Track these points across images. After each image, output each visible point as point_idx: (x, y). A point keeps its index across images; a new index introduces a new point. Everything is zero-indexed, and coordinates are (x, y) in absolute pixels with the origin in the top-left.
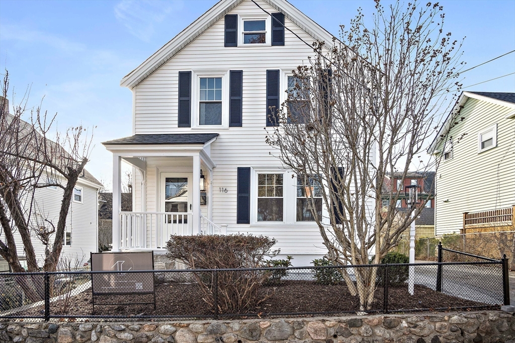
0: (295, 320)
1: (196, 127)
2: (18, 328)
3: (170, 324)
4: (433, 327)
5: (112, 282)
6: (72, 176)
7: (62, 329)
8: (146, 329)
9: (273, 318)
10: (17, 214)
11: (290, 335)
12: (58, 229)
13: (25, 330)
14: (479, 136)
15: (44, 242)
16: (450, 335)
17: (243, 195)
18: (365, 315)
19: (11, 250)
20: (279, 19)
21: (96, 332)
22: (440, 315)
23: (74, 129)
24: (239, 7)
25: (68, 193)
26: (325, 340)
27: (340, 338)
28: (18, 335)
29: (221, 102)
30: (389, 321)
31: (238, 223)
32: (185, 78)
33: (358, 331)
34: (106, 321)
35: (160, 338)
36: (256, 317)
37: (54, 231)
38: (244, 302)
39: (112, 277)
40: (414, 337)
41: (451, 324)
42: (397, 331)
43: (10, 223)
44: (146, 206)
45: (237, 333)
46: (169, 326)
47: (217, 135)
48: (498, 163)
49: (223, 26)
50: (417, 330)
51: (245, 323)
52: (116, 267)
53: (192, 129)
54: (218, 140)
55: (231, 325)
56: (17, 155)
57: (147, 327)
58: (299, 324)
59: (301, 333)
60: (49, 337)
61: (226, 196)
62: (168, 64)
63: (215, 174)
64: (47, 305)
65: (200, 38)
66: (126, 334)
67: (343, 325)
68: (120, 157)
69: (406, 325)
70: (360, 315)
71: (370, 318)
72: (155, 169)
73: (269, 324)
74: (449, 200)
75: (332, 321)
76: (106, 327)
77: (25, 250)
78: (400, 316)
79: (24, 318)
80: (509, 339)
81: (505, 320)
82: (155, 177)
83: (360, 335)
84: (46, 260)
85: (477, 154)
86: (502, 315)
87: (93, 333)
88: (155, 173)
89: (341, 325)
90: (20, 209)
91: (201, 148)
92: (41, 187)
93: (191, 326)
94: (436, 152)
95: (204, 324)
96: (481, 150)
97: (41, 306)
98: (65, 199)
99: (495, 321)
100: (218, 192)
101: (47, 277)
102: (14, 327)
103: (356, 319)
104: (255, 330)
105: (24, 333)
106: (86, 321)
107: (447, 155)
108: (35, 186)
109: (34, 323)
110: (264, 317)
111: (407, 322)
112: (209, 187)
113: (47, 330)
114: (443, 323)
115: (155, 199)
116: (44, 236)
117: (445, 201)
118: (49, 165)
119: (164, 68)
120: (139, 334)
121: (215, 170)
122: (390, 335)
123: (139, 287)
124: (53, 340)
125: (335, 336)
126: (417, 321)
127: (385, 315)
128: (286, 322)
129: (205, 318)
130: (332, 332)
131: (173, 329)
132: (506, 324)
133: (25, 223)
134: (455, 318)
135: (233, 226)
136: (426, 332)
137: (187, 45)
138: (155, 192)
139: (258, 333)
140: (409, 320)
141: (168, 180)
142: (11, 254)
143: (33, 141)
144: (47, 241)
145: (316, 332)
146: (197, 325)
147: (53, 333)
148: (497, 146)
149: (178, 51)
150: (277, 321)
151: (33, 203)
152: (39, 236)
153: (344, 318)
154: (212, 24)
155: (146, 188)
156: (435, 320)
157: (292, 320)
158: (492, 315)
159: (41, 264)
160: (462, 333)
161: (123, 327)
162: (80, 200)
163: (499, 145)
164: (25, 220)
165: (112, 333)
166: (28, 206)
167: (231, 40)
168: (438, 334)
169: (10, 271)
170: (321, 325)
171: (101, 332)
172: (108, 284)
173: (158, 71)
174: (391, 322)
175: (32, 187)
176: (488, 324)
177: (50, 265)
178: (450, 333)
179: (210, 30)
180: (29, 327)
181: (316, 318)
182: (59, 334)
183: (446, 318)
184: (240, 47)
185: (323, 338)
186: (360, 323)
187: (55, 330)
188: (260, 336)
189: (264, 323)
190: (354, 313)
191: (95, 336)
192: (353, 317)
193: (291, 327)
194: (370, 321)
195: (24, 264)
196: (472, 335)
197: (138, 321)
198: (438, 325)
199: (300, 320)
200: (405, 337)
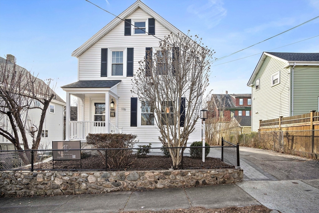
0: (141, 172)
1: (110, 77)
2: (20, 174)
3: (86, 173)
4: (203, 175)
5: (62, 155)
6: (46, 103)
7: (38, 175)
8: (75, 175)
9: (131, 171)
10: (19, 123)
11: (138, 178)
12: (39, 130)
13: (23, 175)
14: (272, 77)
15: (32, 136)
16: (211, 179)
17: (134, 112)
18: (173, 170)
19: (16, 140)
20: (152, 21)
21: (53, 176)
22: (206, 170)
23: (48, 80)
24: (132, 15)
25: (44, 112)
26: (154, 181)
27: (161, 180)
28: (19, 177)
29: (123, 64)
30: (182, 173)
31: (131, 126)
32: (104, 52)
33: (169, 177)
34: (58, 172)
35: (81, 179)
36: (124, 170)
37: (37, 130)
38: (120, 164)
39: (62, 152)
40: (194, 180)
41: (211, 174)
42: (186, 177)
43: (16, 128)
44: (84, 117)
45: (115, 177)
46: (85, 174)
47: (121, 81)
48: (280, 93)
49: (124, 25)
50: (195, 177)
51: (119, 173)
52: (64, 148)
53: (108, 78)
54: (121, 84)
55: (112, 174)
56: (20, 94)
57: (76, 174)
58: (142, 173)
59: (143, 178)
60: (33, 179)
61: (125, 112)
62: (96, 44)
63: (119, 101)
64: (32, 166)
65: (112, 31)
66: (66, 177)
67: (162, 174)
68: (70, 94)
69: (190, 175)
70: (170, 170)
71: (174, 171)
72: (89, 98)
73: (129, 173)
74: (258, 113)
75: (157, 172)
76: (58, 174)
77: (23, 140)
78: (188, 170)
79: (22, 170)
80: (238, 182)
81: (236, 173)
82: (89, 102)
83: (170, 179)
84: (33, 145)
85: (271, 87)
86: (235, 171)
87: (52, 177)
88: (89, 100)
89: (161, 174)
90: (21, 120)
91: (109, 90)
92: (31, 109)
93: (95, 174)
94: (251, 85)
95: (101, 173)
96: (272, 85)
97: (30, 166)
98: (42, 115)
99: (231, 173)
100: (121, 110)
101: (32, 152)
102: (18, 174)
103: (167, 172)
104: (123, 176)
105: (22, 176)
106: (49, 172)
107: (257, 87)
108: (28, 108)
109: (26, 173)
110: (127, 170)
111: (191, 173)
112: (116, 108)
113: (32, 176)
114: (208, 174)
115: (89, 114)
116: (32, 133)
117: (256, 113)
118: (35, 99)
119: (93, 46)
120: (72, 177)
121: (120, 99)
122: (183, 179)
123: (74, 157)
124: (35, 180)
125: (158, 179)
126: (195, 173)
127: (181, 170)
128: (136, 172)
129: (101, 171)
130: (157, 177)
131: (87, 175)
132: (236, 175)
133: (23, 127)
134: (213, 172)
135: (128, 128)
136: (199, 178)
137: (105, 35)
138: (89, 110)
139: (124, 177)
140: (192, 172)
141: (95, 104)
142: (17, 142)
143: (27, 87)
144: (34, 135)
145: (150, 177)
146: (97, 174)
147: (35, 177)
148: (280, 83)
149: (101, 38)
150: (133, 172)
151: (27, 117)
152: (30, 133)
153: (162, 171)
154: (118, 24)
155: (84, 108)
156: (204, 172)
157: (139, 172)
158: (230, 171)
159: (30, 147)
160: (217, 179)
161: (65, 174)
162: (53, 112)
163: (281, 83)
164: (23, 125)
165: (60, 177)
166: (24, 119)
167: (128, 32)
168: (205, 179)
169: (15, 149)
170: (152, 174)
171: (56, 176)
172: (60, 156)
173: (91, 48)
174: (183, 173)
175: (27, 108)
176: (228, 175)
177: (35, 147)
178: (211, 178)
179: (117, 27)
180: (24, 174)
181: (150, 171)
182: (37, 177)
183: (209, 172)
184: (132, 36)
185: (153, 180)
186: (169, 173)
187: (35, 175)
188: (125, 179)
189: (127, 173)
190: (168, 169)
191: (53, 178)
192: (167, 171)
193: (138, 175)
194: (174, 173)
195: (22, 147)
196: (221, 180)
197: (72, 172)
198: (205, 175)
199: (143, 172)
200: (190, 180)
